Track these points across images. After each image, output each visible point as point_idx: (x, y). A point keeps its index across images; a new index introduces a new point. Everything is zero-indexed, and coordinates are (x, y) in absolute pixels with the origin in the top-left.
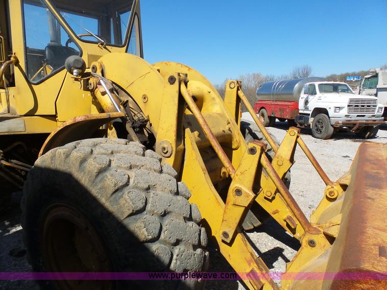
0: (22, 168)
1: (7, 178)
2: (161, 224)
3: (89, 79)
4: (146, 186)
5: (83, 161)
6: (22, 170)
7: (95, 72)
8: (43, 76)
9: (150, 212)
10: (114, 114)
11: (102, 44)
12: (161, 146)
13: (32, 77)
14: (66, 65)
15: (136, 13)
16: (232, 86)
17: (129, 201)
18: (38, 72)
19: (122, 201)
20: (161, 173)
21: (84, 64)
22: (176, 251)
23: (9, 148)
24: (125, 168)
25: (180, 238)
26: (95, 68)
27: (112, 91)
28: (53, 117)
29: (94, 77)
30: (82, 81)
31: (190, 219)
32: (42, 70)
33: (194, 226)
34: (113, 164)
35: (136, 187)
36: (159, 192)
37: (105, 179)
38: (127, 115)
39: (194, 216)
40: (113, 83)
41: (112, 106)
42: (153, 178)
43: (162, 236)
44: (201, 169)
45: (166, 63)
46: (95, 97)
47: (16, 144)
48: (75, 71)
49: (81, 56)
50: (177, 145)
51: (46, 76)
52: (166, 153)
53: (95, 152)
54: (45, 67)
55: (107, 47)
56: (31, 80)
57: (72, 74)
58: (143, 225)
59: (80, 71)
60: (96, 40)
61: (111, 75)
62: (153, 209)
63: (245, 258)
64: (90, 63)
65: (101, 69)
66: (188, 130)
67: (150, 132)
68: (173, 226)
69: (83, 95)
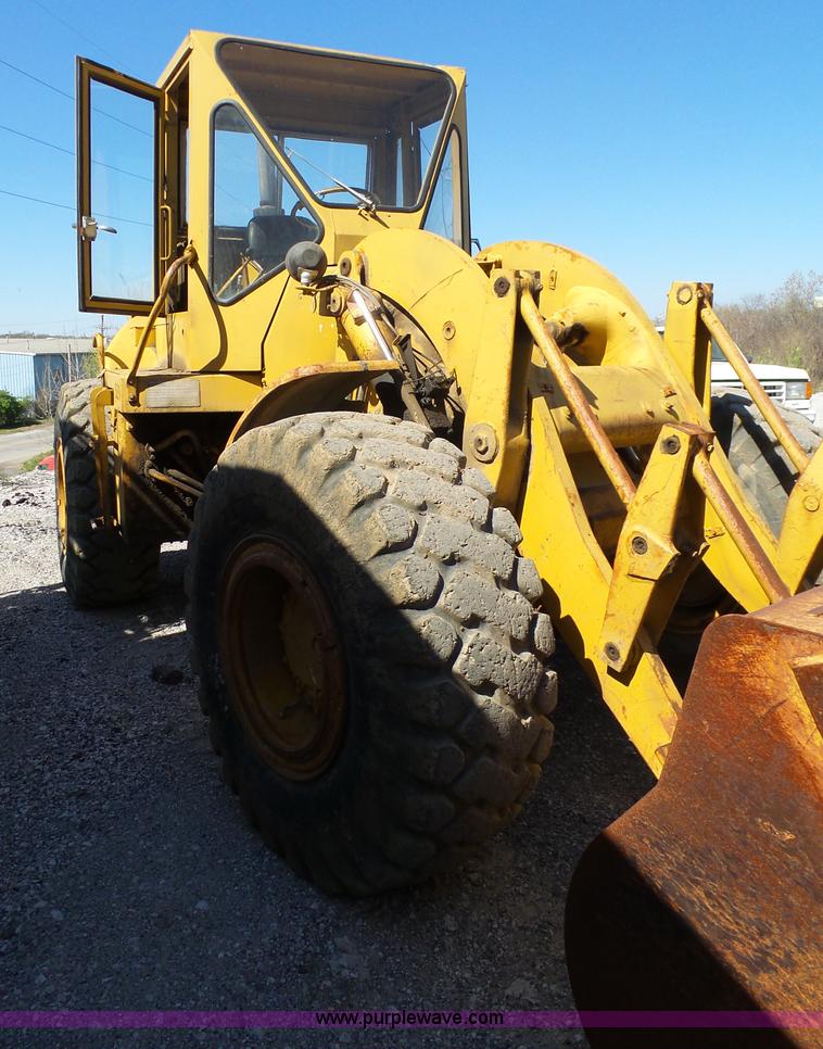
0: (186, 488)
1: (156, 509)
2: (440, 576)
3: (331, 291)
4: (419, 501)
5: (305, 448)
6: (186, 494)
7: (347, 275)
8: (242, 287)
9: (421, 550)
10: (377, 365)
11: (367, 209)
12: (474, 436)
13: (219, 289)
14: (287, 262)
15: (453, 126)
16: (685, 296)
17: (381, 523)
18: (232, 278)
19: (369, 524)
20: (456, 484)
21: (323, 259)
22: (470, 636)
23: (166, 444)
24: (382, 466)
25: (480, 614)
26: (347, 266)
27: (377, 315)
28: (256, 377)
29: (343, 285)
30: (319, 294)
31: (511, 582)
32: (240, 273)
33: (518, 601)
34: (359, 456)
35: (398, 501)
36: (445, 516)
37: (341, 480)
38: (405, 368)
39: (521, 580)
40: (383, 296)
41: (376, 348)
42: (437, 489)
43: (442, 601)
44: (564, 493)
45: (517, 245)
46: (342, 330)
47: (180, 435)
48: (305, 275)
49: (319, 242)
50: (509, 435)
51: (246, 288)
52: (483, 453)
53: (328, 433)
54: (246, 267)
55: (377, 213)
56: (217, 295)
57: (299, 279)
58: (404, 572)
59: (315, 273)
60: (354, 201)
61: (379, 281)
62: (427, 545)
63: (660, 715)
64: (337, 255)
65: (360, 267)
66: (539, 403)
67: (458, 409)
68: (466, 588)
69: (321, 326)
